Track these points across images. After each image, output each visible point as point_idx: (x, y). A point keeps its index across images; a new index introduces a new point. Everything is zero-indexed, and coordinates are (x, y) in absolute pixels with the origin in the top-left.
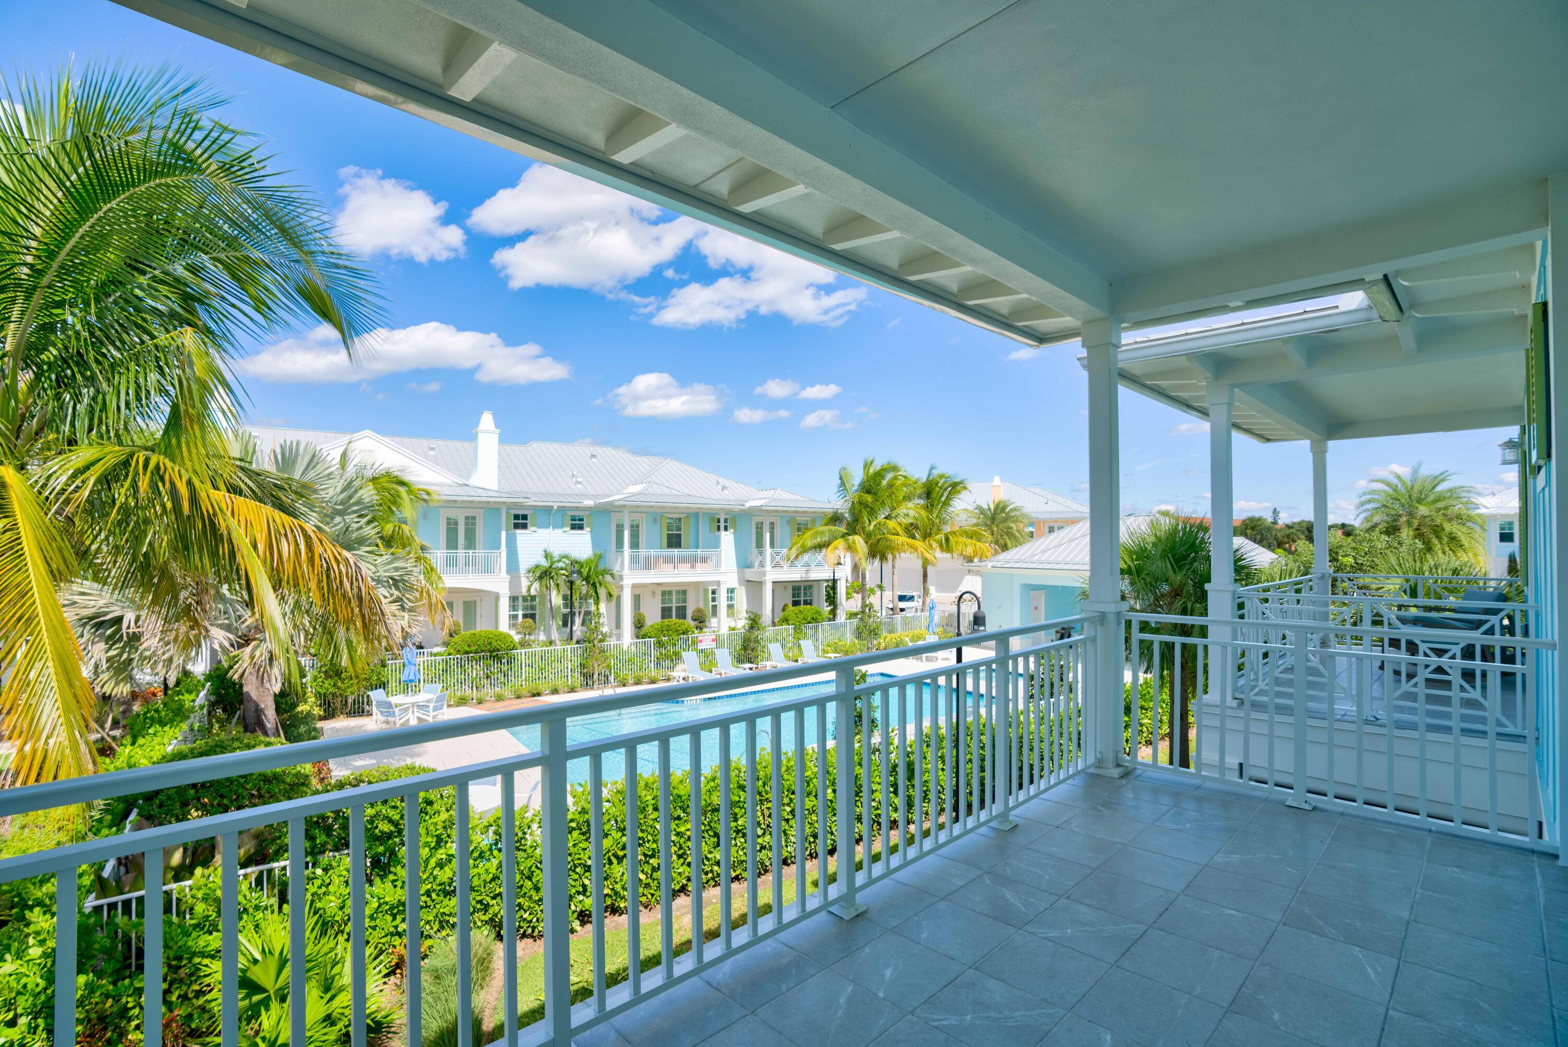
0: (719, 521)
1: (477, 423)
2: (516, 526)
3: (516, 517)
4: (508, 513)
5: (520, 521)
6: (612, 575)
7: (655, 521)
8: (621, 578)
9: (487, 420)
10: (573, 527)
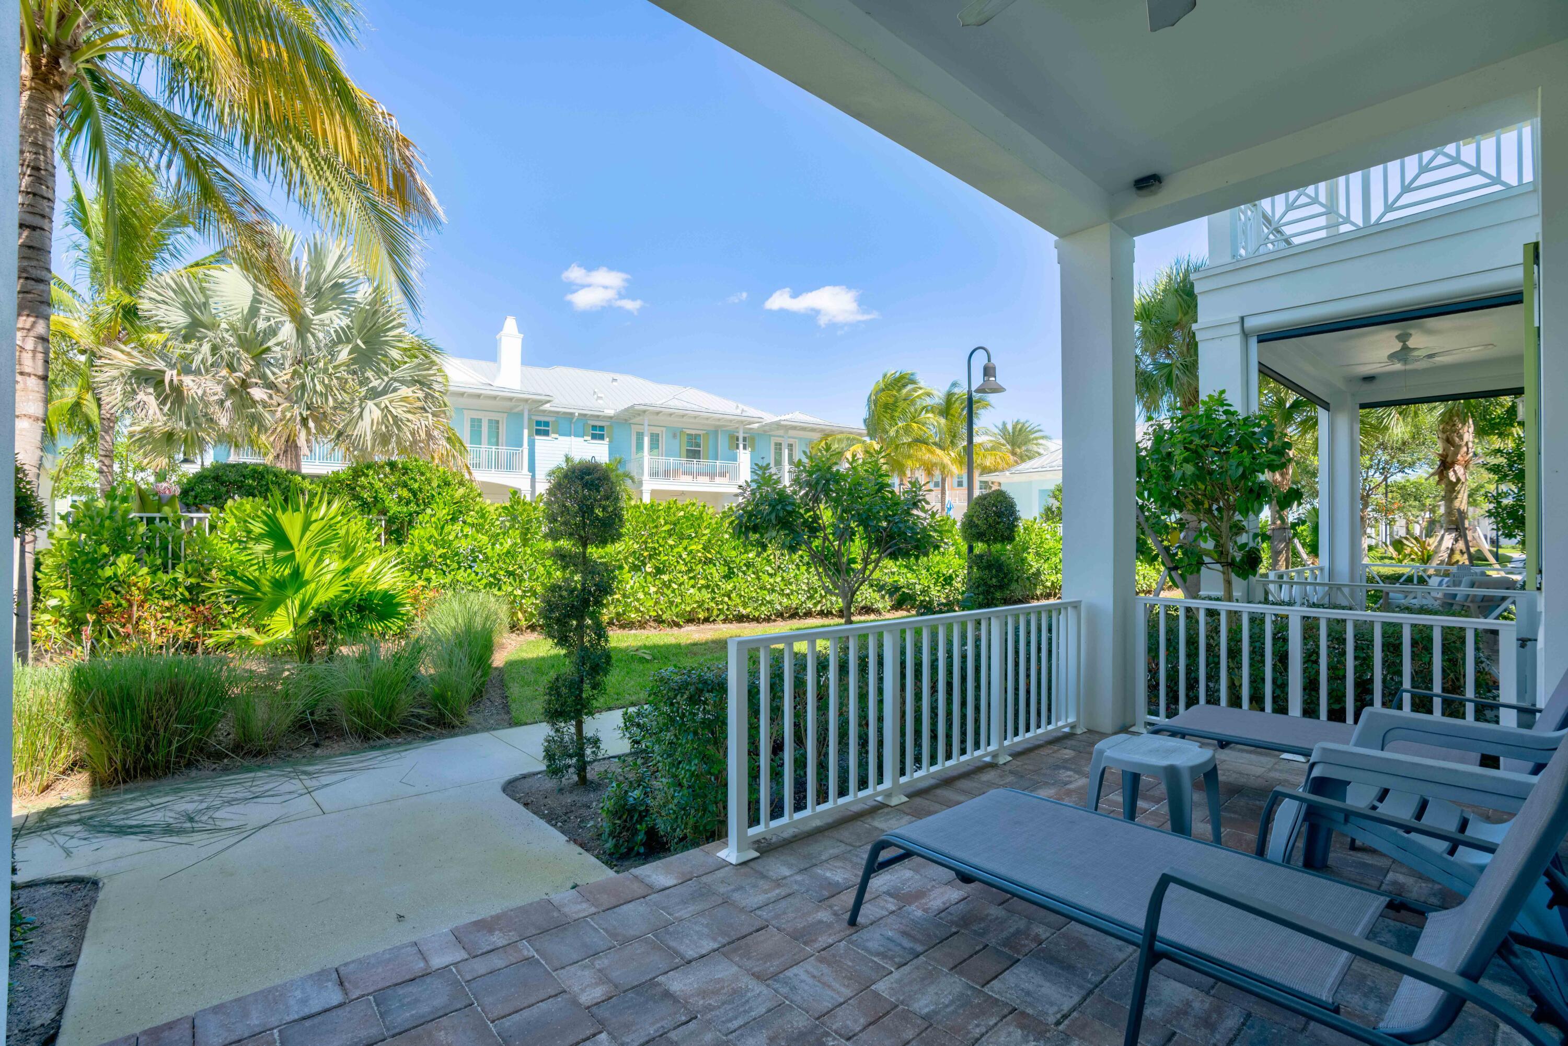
0: (737, 439)
1: (501, 328)
2: (539, 432)
3: (538, 423)
4: (530, 419)
5: (542, 429)
6: (632, 479)
7: (675, 436)
8: (641, 483)
9: (510, 325)
10: (594, 437)
